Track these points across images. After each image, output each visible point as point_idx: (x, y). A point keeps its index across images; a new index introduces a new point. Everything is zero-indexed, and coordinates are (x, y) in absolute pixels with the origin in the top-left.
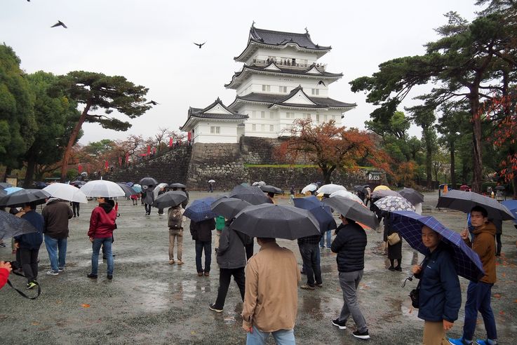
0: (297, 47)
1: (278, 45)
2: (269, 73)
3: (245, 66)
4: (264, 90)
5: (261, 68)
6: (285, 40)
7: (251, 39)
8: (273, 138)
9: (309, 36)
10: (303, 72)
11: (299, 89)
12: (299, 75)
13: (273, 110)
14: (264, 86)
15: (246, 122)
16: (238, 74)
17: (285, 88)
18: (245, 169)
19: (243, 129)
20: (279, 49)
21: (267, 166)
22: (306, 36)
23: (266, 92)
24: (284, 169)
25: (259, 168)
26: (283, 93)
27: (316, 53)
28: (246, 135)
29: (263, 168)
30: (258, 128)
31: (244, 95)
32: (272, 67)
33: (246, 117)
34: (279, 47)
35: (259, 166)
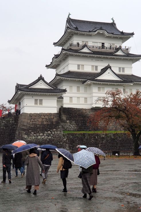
0: (106, 33)
1: (90, 31)
2: (83, 54)
3: (63, 49)
4: (79, 68)
5: (76, 51)
6: (96, 28)
7: (68, 27)
8: (87, 108)
9: (115, 24)
10: (111, 54)
11: (108, 67)
12: (107, 56)
13: (87, 85)
14: (79, 66)
15: (64, 95)
16: (57, 56)
17: (96, 67)
18: (64, 135)
19: (62, 101)
20: (91, 35)
21: (82, 132)
22: (113, 25)
23: (81, 70)
24: (97, 135)
25: (76, 134)
26: (94, 71)
27: (121, 38)
28: (65, 106)
29: (79, 134)
30: (75, 101)
31: (62, 73)
32: (85, 50)
33: (65, 91)
34: (91, 33)
35: (75, 132)
